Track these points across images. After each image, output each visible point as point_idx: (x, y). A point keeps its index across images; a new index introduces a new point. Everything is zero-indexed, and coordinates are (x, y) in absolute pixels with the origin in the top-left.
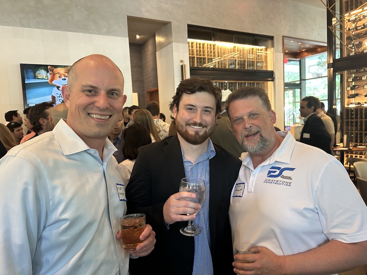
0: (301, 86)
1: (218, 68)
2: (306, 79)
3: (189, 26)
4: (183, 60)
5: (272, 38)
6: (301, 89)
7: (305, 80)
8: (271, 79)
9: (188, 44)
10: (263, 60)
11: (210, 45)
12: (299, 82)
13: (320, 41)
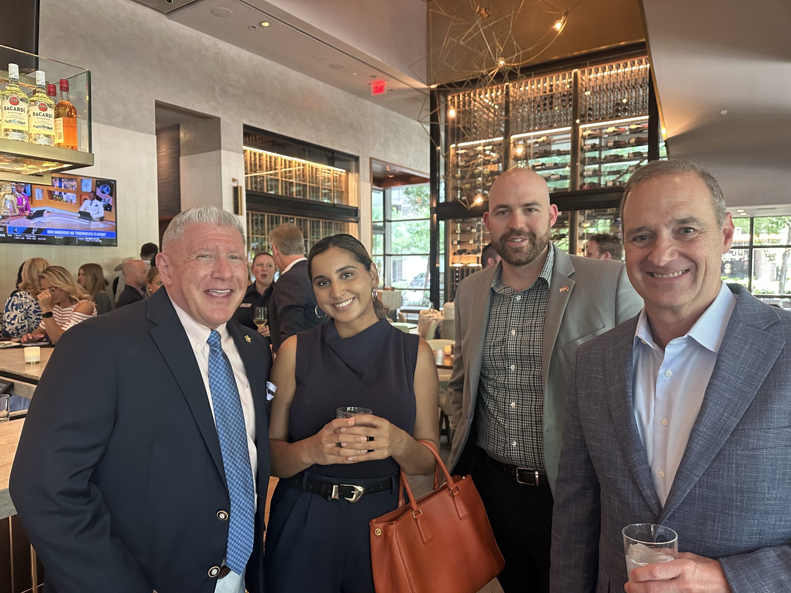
0: (385, 231)
1: (282, 196)
2: (393, 219)
3: (246, 127)
4: (236, 178)
5: (357, 159)
6: (384, 235)
7: (391, 221)
8: (353, 220)
9: (243, 155)
10: (343, 189)
11: (270, 158)
12: (381, 224)
13: (417, 169)
